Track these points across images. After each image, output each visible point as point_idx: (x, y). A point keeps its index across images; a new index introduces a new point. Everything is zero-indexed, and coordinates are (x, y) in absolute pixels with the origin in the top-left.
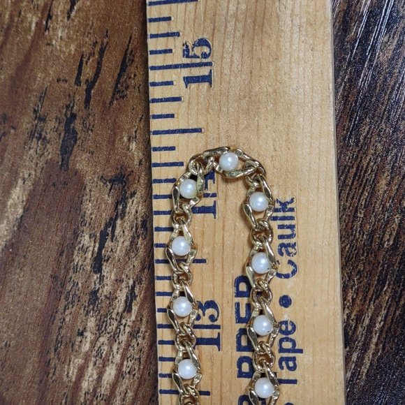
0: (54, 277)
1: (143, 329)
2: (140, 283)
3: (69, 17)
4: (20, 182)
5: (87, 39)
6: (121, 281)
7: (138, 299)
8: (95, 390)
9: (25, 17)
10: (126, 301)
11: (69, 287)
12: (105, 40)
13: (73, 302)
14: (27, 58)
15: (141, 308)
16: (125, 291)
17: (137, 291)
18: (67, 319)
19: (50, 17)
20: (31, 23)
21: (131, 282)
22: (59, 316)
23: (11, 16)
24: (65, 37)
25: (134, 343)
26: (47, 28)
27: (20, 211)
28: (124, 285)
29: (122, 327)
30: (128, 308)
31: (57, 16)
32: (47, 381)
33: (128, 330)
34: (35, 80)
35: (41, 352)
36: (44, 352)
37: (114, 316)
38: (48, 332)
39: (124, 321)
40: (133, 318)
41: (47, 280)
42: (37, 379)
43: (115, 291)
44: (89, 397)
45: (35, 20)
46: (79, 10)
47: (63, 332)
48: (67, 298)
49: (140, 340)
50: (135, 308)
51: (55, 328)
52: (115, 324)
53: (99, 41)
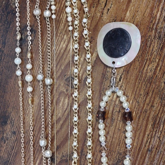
0: (103, 74)
1: (123, 85)
2: (123, 74)
3: (107, 14)
4: (95, 52)
5: (111, 19)
6: (118, 74)
7: (122, 78)
8: (112, 100)
9: (97, 14)
10: (119, 79)
11: (106, 76)
12: (116, 19)
13: (107, 79)
14: (97, 23)
15: (123, 80)
16: (119, 76)
17: (122, 76)
18: (106, 83)
19: (103, 14)
20: (98, 16)
21: (121, 74)
22: (104, 83)
23: (94, 14)
24: (106, 18)
25: (121, 88)
26: (102, 16)
27: (95, 59)
28: (119, 75)
29: (118, 85)
30: (120, 80)
31: (104, 14)
32: (101, 98)
33: (120, 85)
34: (99, 29)
35: (99, 91)
36: (100, 91)
37: (117, 82)
38: (101, 86)
39: (119, 84)
40: (121, 83)
41: (101, 74)
42: (98, 97)
43: (117, 77)
44: (110, 101)
45: (99, 15)
46: (110, 12)
47: (105, 86)
48: (106, 78)
49: (123, 88)
50: (122, 80)
51: (103, 86)
52: (117, 84)
53: (114, 19)
